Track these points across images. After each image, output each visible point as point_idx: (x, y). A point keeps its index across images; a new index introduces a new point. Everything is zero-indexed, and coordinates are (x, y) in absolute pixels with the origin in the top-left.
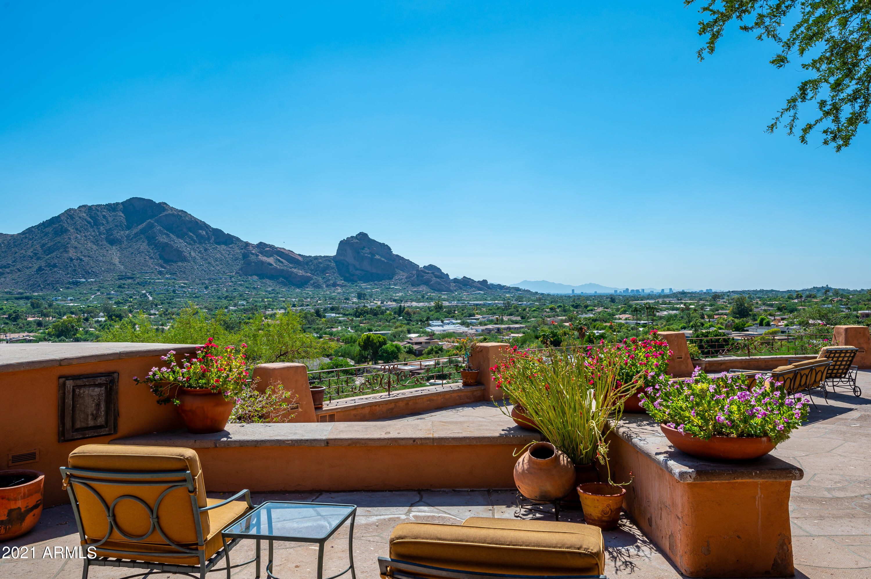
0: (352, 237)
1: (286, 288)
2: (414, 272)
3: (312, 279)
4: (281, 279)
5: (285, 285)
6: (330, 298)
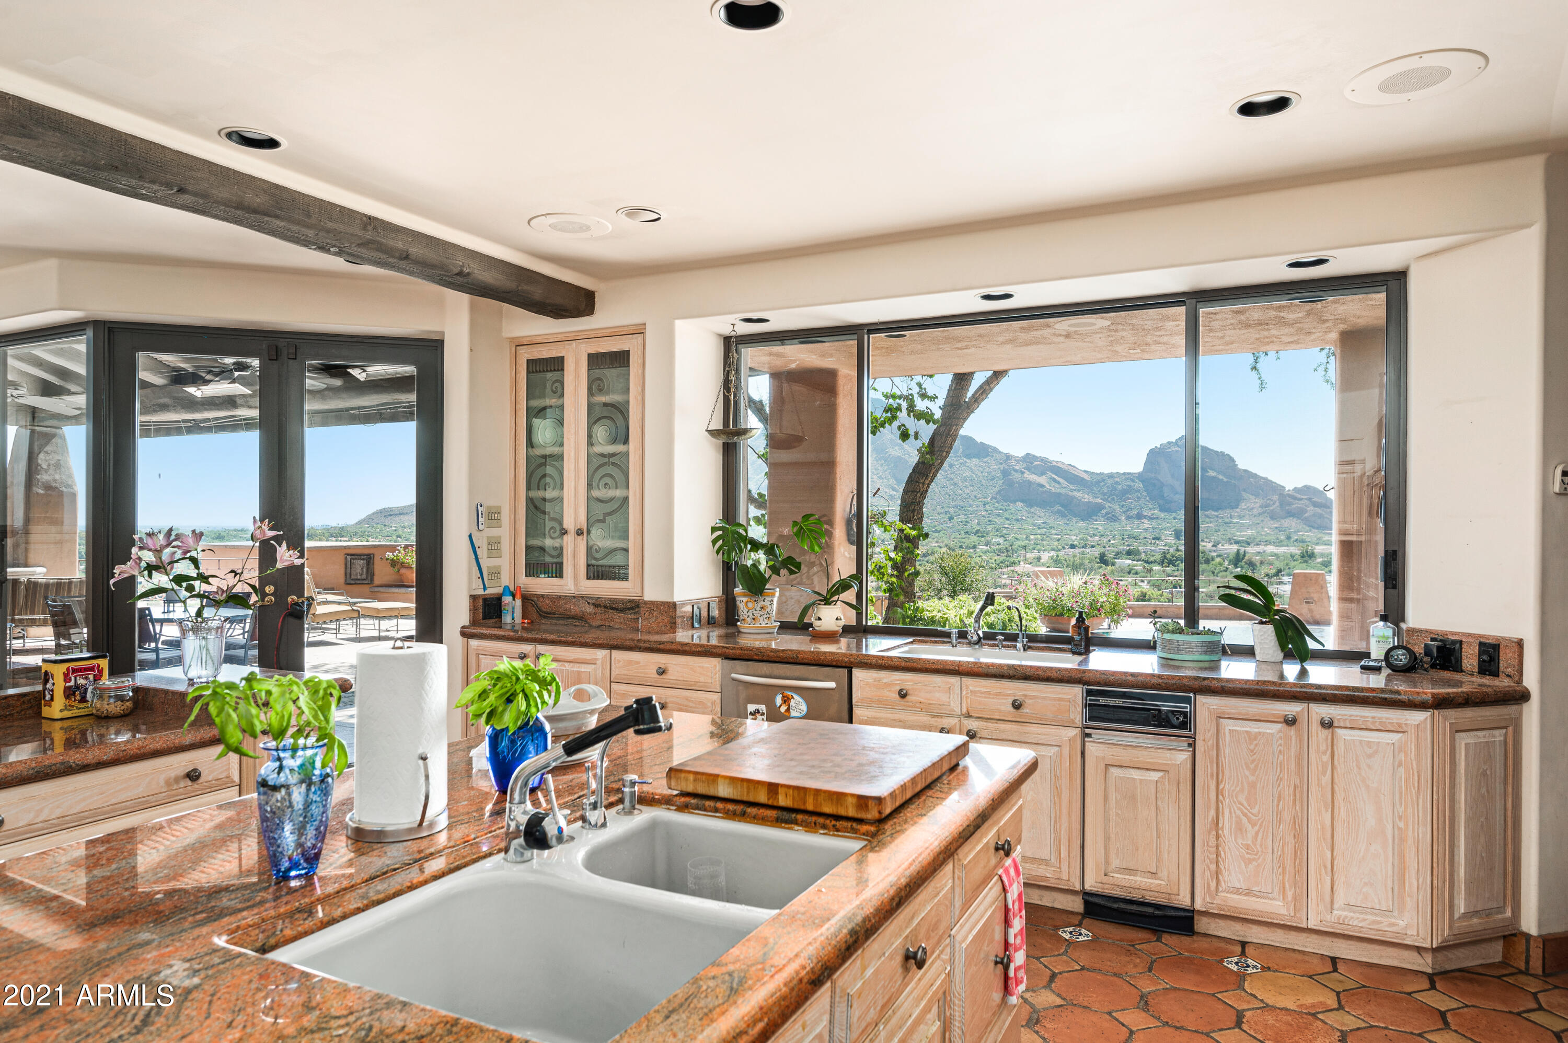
0: (1169, 443)
1: (1065, 521)
2: (1275, 498)
3: (1104, 508)
4: (1058, 507)
5: (1063, 516)
6: (1130, 537)
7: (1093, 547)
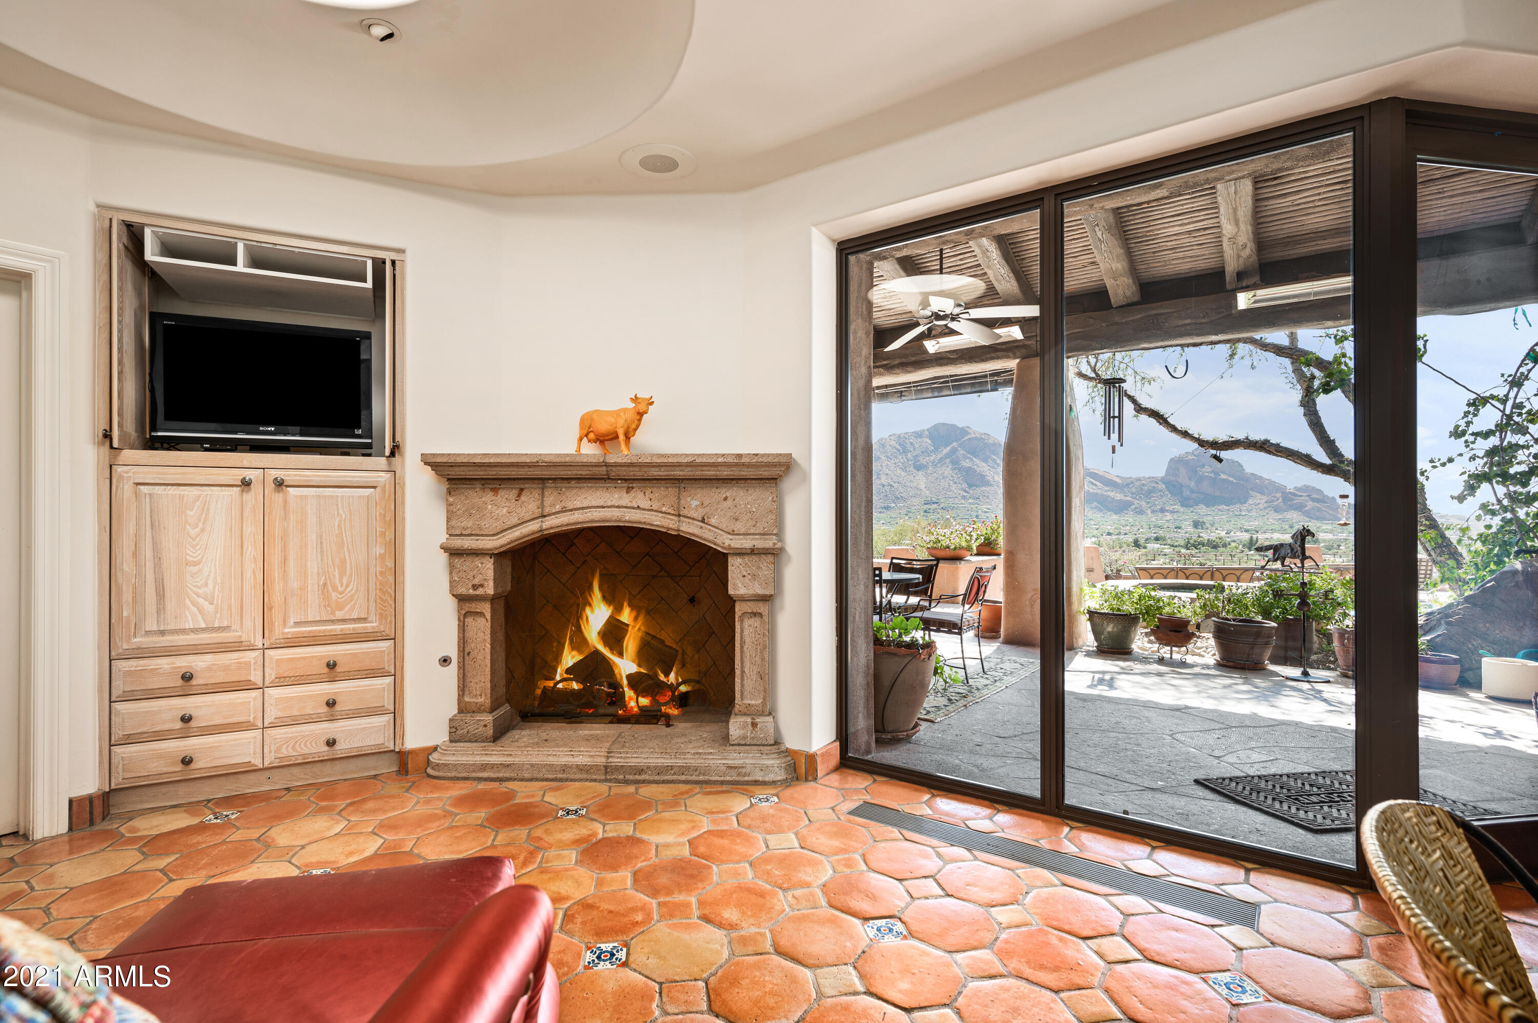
0: (1187, 453)
1: (1101, 514)
2: (1279, 495)
3: (1133, 504)
4: (1095, 503)
5: (1100, 510)
6: (1155, 526)
7: (1126, 534)
